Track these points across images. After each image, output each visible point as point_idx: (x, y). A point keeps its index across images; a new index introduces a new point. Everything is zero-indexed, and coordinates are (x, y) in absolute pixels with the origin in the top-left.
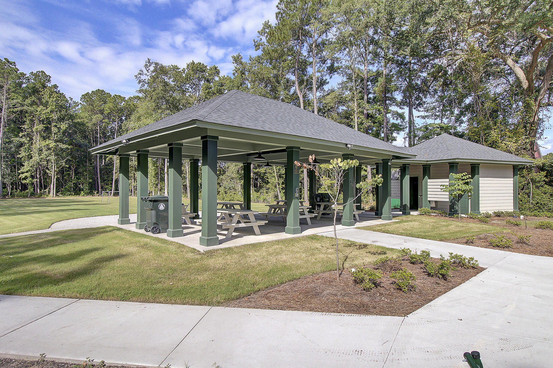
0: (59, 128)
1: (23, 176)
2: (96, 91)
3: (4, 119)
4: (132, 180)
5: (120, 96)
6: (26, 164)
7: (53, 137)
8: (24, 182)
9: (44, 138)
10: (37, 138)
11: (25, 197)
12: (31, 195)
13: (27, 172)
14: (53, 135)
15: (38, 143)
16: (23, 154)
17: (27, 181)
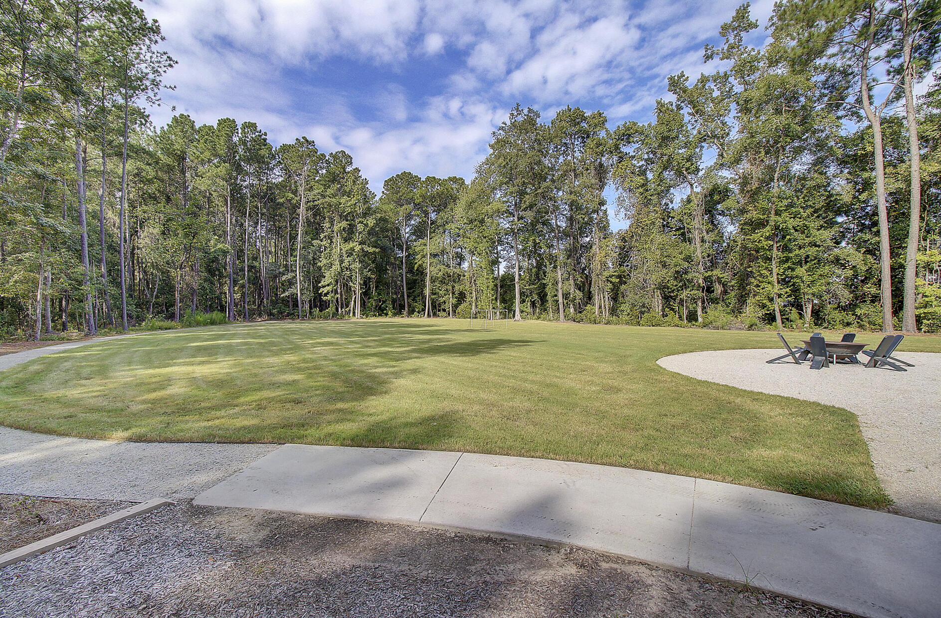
0: (366, 225)
1: (325, 290)
2: (402, 174)
3: (302, 217)
4: (449, 295)
5: (434, 178)
6: (327, 274)
7: (358, 237)
8: (324, 298)
9: (346, 240)
10: (338, 240)
11: (326, 318)
12: (333, 317)
13: (328, 285)
14: (357, 234)
15: (340, 247)
16: (323, 262)
17: (329, 297)
